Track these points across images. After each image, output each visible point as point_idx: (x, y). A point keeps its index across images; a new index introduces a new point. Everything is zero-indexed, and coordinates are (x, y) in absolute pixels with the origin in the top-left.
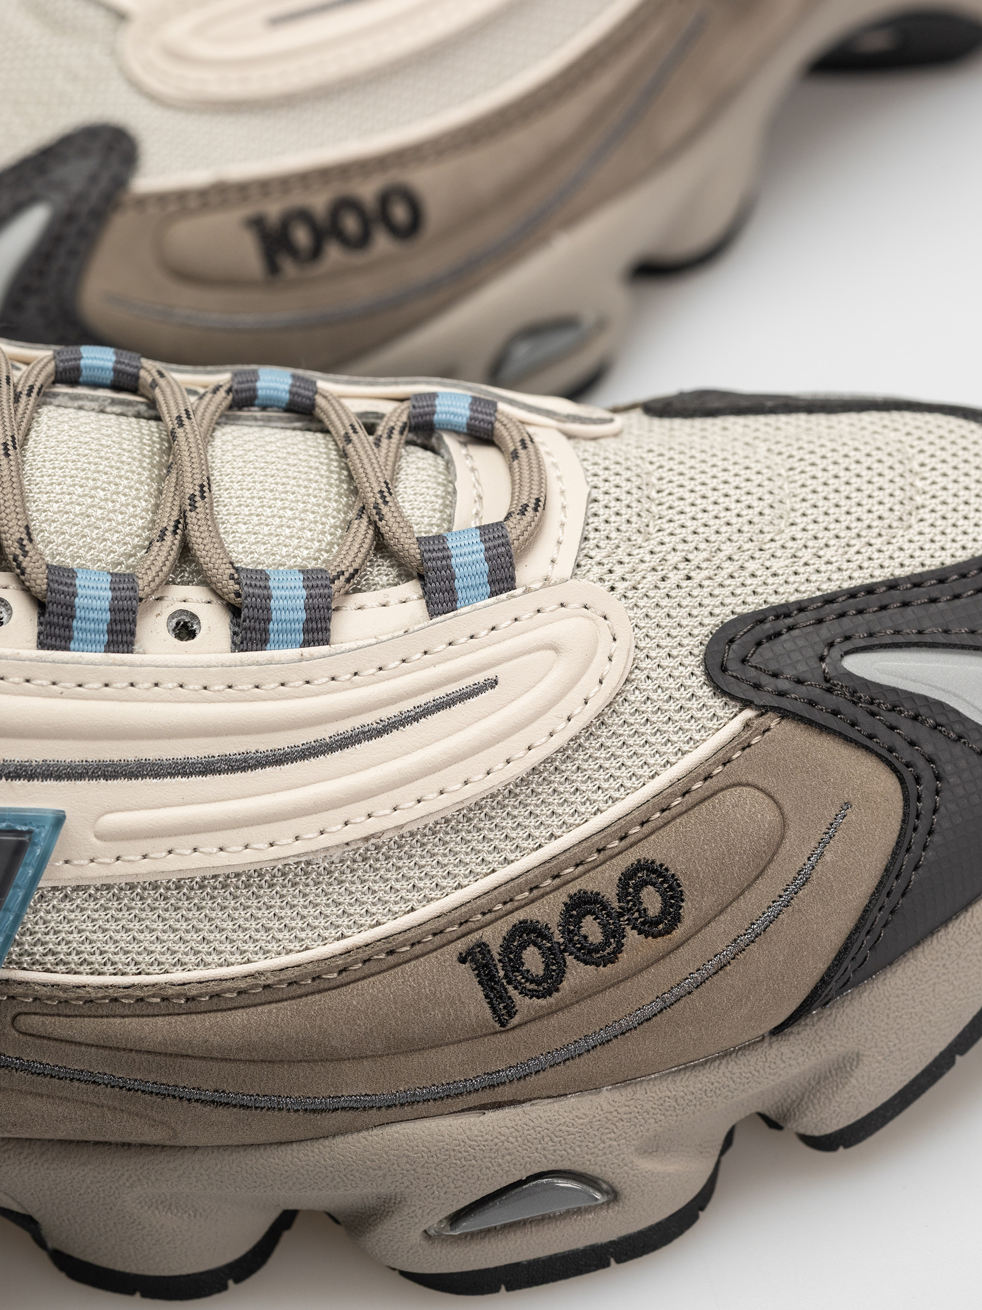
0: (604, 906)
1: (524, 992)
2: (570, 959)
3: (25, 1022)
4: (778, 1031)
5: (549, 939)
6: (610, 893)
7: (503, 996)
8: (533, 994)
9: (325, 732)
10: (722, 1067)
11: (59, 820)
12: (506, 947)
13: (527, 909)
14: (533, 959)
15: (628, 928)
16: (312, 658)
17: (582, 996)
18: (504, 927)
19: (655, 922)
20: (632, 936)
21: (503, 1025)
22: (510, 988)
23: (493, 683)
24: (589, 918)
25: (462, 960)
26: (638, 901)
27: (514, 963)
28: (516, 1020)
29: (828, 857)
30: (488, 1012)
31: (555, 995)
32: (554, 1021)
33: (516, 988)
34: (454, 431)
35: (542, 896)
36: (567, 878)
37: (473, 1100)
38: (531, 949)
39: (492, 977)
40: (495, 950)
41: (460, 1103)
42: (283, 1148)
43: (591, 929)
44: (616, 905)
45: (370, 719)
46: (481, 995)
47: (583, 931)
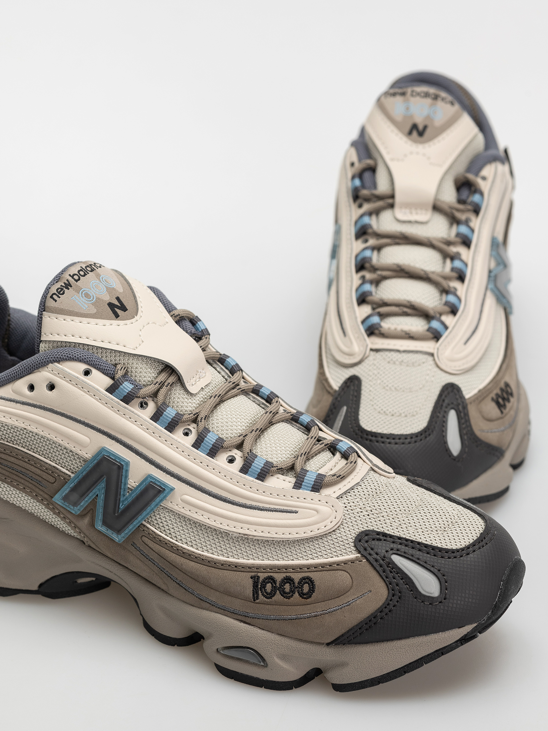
0: (294, 583)
1: (263, 595)
2: (278, 592)
3: (144, 539)
4: (328, 644)
5: (276, 584)
6: (296, 581)
7: (257, 593)
8: (264, 596)
9: (249, 503)
10: (308, 645)
11: (172, 489)
12: (264, 581)
13: (274, 574)
14: (269, 587)
15: (297, 592)
16: (255, 482)
17: (277, 604)
18: (266, 575)
19: (304, 595)
20: (296, 595)
21: (254, 600)
22: (260, 591)
23: (296, 512)
24: (288, 584)
25: (251, 578)
26: (302, 586)
27: (264, 586)
28: (257, 601)
29: (358, 602)
30: (251, 595)
31: (270, 599)
32: (267, 606)
33: (261, 592)
34: (340, 452)
35: (280, 572)
36: (288, 571)
37: (240, 617)
38: (270, 584)
39: (257, 586)
40: (261, 580)
41: (236, 616)
42: (192, 607)
43: (287, 587)
44: (296, 584)
45: (261, 505)
46: (252, 589)
47: (285, 587)
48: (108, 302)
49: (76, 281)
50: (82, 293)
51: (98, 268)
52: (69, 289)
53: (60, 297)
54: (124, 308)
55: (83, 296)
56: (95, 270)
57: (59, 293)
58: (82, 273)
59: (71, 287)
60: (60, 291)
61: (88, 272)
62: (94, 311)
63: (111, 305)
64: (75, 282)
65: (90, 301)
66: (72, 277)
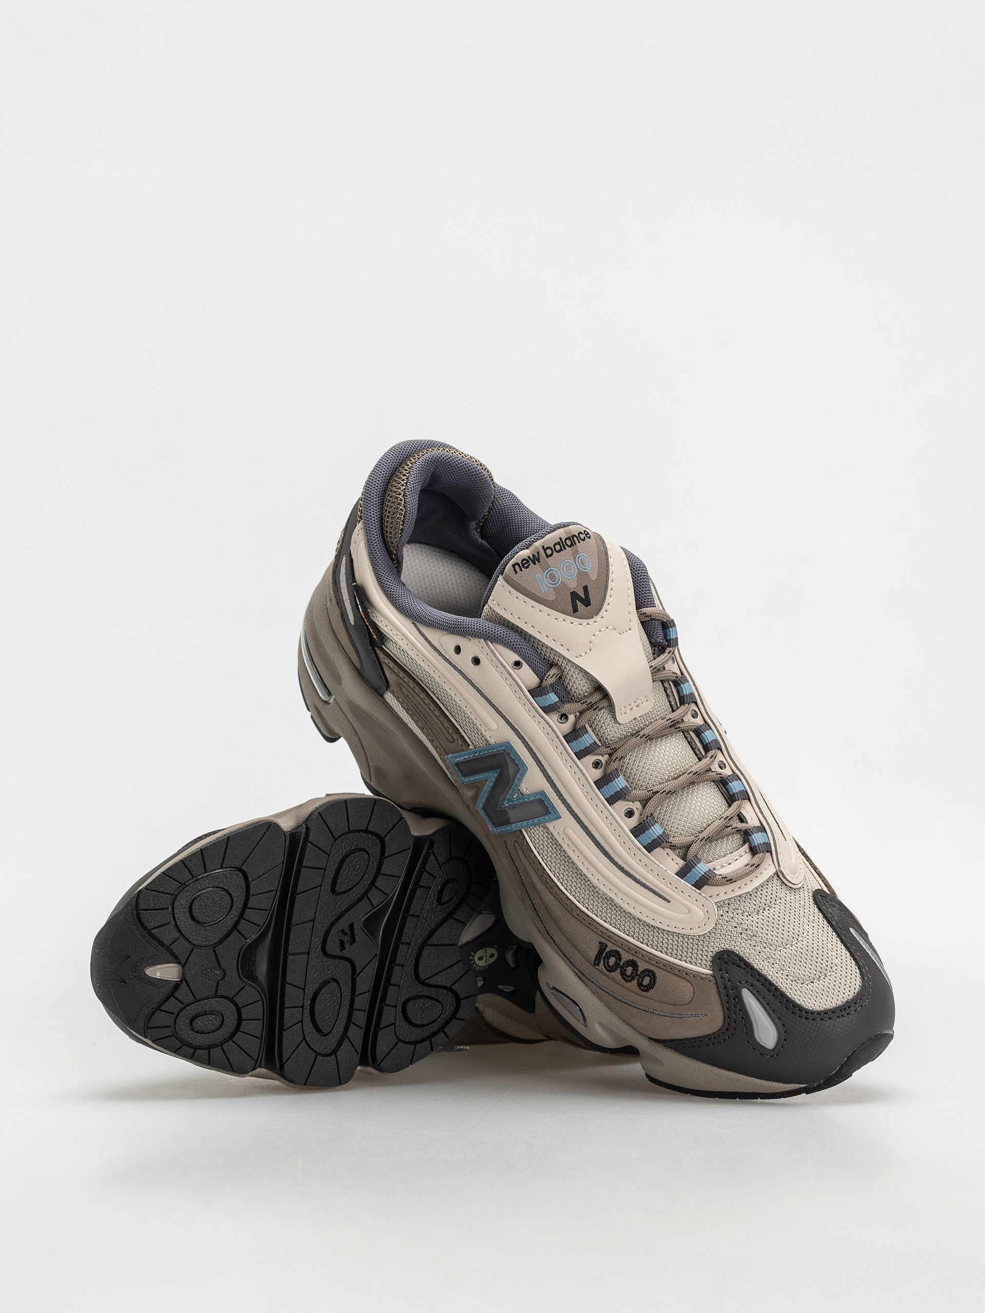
0: (637, 970)
1: (604, 964)
2: (619, 970)
3: (516, 844)
4: (650, 1039)
5: (620, 962)
6: (641, 969)
7: (600, 960)
8: (605, 967)
9: (626, 868)
10: (631, 1030)
11: (559, 817)
12: (610, 952)
13: (623, 950)
14: (612, 961)
15: (636, 980)
16: (641, 851)
17: (613, 979)
18: (614, 948)
19: (643, 986)
20: (635, 982)
21: (595, 965)
22: (602, 960)
23: (669, 902)
24: (631, 968)
25: (600, 943)
26: (644, 977)
27: (608, 957)
28: (597, 967)
29: (690, 1019)
30: (593, 959)
31: (609, 973)
32: (604, 977)
33: (603, 961)
34: (750, 844)
35: (629, 952)
36: (637, 956)
37: (576, 971)
38: (614, 958)
39: (602, 953)
40: (608, 949)
41: (573, 968)
42: (538, 931)
43: (629, 970)
44: (639, 972)
45: (638, 877)
46: (596, 954)
47: (627, 969)
48: (573, 590)
49: (548, 556)
50: (548, 572)
51: (579, 542)
52: (535, 564)
53: (521, 570)
54: (587, 602)
55: (548, 576)
56: (576, 544)
57: (523, 565)
58: (558, 547)
59: (539, 562)
60: (525, 564)
61: (566, 546)
62: (551, 598)
63: (574, 595)
64: (546, 558)
65: (553, 584)
66: (545, 550)
